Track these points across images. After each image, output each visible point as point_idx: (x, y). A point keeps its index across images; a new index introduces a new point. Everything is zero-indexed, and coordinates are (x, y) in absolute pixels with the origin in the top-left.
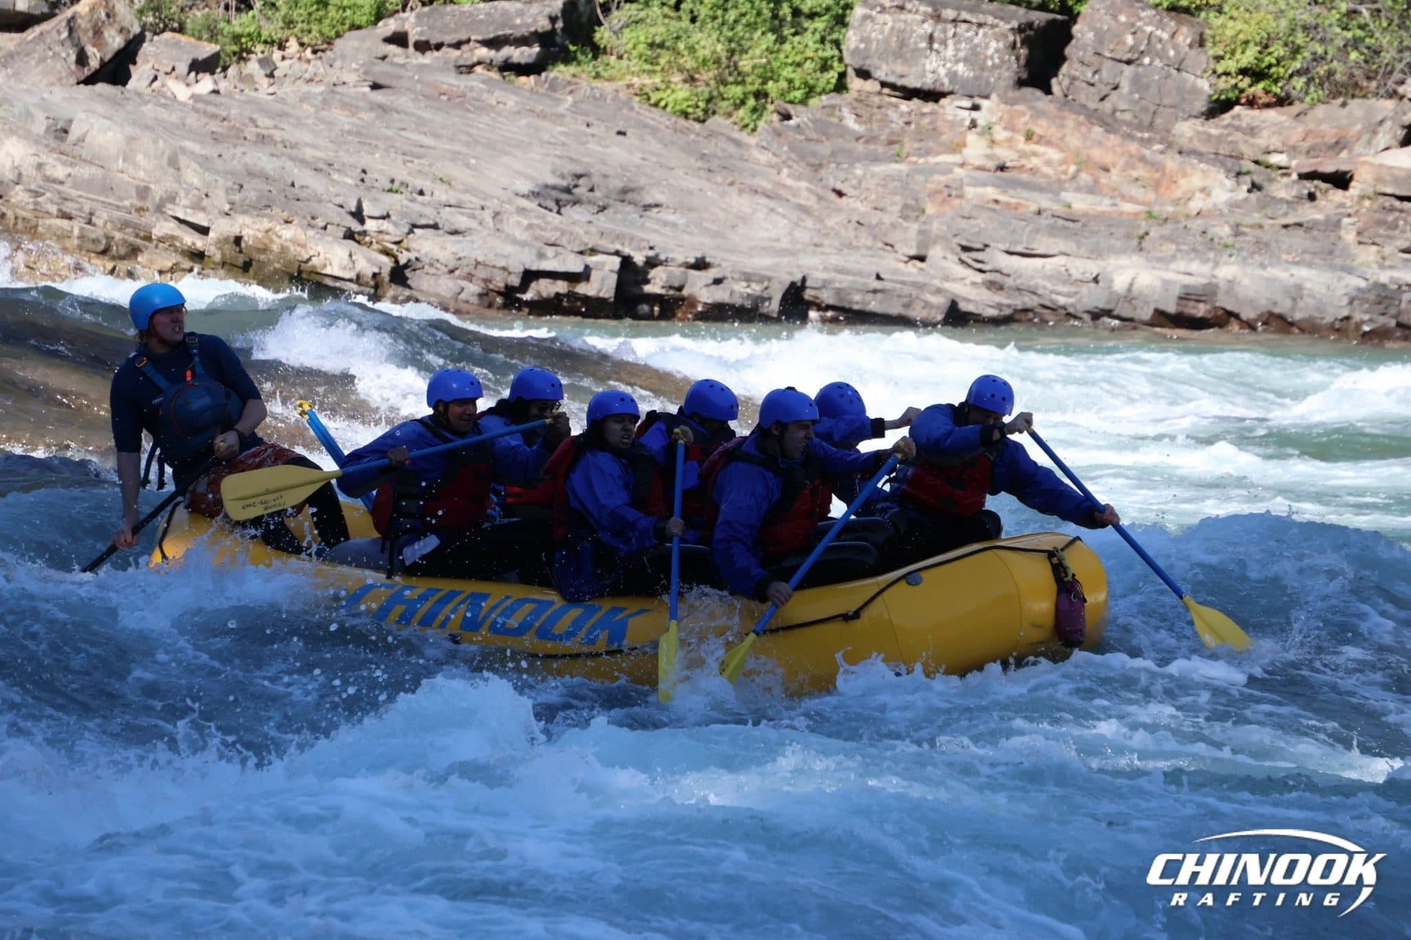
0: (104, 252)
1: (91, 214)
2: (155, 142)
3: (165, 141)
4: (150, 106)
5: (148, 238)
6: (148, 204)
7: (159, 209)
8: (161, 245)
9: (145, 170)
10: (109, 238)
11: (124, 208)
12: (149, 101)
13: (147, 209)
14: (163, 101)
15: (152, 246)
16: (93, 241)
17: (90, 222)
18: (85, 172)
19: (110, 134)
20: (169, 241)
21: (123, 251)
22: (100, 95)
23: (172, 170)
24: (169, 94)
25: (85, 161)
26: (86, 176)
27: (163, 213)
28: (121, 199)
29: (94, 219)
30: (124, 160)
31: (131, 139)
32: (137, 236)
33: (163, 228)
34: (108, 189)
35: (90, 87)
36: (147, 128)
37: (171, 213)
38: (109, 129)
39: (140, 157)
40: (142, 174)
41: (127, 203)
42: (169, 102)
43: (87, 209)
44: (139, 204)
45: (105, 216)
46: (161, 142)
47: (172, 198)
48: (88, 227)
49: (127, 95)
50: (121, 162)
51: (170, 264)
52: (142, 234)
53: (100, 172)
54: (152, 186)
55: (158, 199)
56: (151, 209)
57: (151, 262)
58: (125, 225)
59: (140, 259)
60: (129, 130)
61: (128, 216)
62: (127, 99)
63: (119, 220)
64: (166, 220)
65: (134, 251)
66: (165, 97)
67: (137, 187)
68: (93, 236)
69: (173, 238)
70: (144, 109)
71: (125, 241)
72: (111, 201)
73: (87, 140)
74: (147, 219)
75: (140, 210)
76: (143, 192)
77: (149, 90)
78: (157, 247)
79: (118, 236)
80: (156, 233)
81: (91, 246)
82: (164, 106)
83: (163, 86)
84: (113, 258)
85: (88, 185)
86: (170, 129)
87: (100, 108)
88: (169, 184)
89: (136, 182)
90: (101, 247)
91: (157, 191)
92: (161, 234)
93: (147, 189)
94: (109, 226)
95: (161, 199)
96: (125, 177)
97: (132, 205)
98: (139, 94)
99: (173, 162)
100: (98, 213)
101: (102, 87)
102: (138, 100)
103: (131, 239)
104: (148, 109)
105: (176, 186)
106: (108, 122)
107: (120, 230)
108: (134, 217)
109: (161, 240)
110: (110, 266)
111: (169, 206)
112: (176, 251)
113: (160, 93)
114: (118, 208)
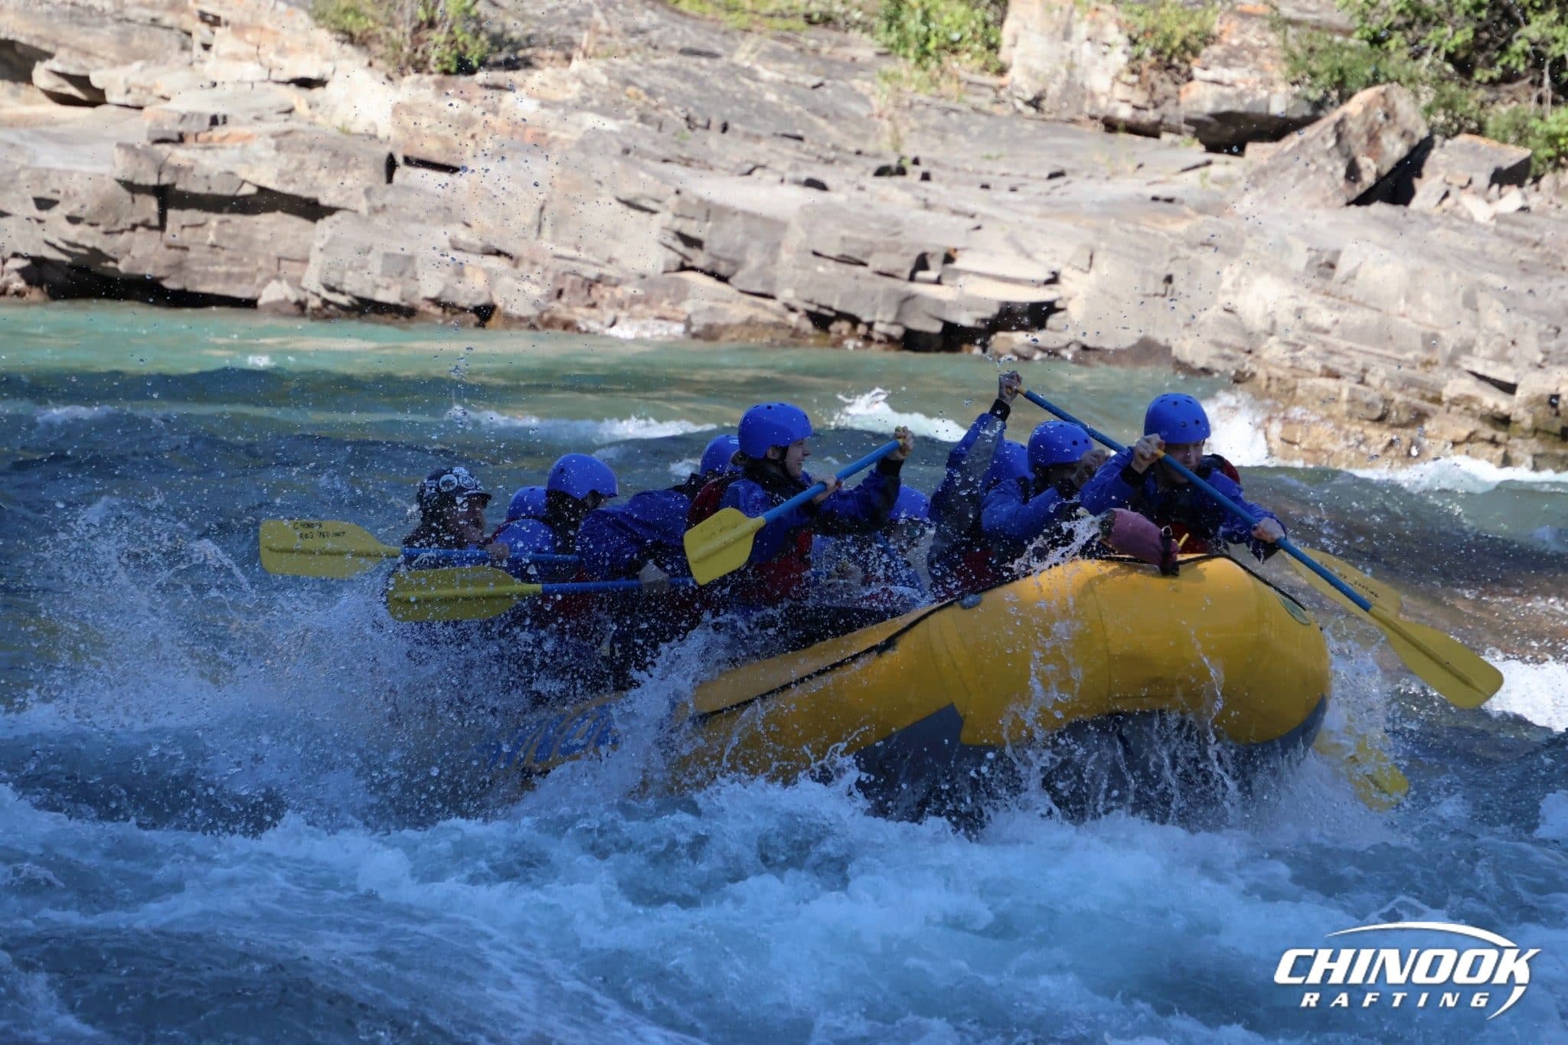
0: (1381, 419)
1: (1365, 371)
2: (1447, 275)
3: (1459, 274)
4: (1439, 231)
5: (1437, 400)
6: (1438, 356)
7: (1452, 362)
8: (1454, 409)
9: (1432, 312)
10: (1387, 401)
11: (1406, 361)
12: (1438, 225)
13: (1436, 363)
14: (1456, 223)
15: (1442, 409)
16: (1368, 405)
17: (1362, 381)
18: (1356, 317)
19: (1389, 267)
20: (1464, 402)
21: (1405, 417)
22: (1376, 218)
23: (1468, 312)
24: (1464, 215)
25: (1357, 303)
26: (1358, 322)
27: (1457, 367)
28: (1403, 351)
29: (1368, 378)
30: (1408, 299)
31: (1415, 274)
32: (1423, 397)
33: (1457, 386)
34: (1385, 337)
35: (1363, 208)
36: (1436, 258)
37: (1466, 367)
38: (1388, 261)
39: (1427, 297)
40: (1429, 318)
41: (1410, 356)
42: (1464, 225)
43: (1359, 365)
44: (1426, 356)
45: (1382, 373)
46: (1454, 277)
47: (1468, 348)
48: (1360, 387)
49: (1410, 217)
50: (1402, 301)
51: (1465, 433)
52: (1430, 395)
53: (1373, 317)
54: (1443, 333)
55: (1449, 349)
56: (1442, 362)
57: (1442, 430)
58: (1409, 383)
59: (1427, 427)
60: (1414, 262)
61: (1411, 373)
62: (1411, 222)
63: (1400, 377)
64: (1460, 376)
65: (1420, 417)
66: (1458, 217)
67: (1423, 335)
68: (1368, 399)
69: (1469, 399)
70: (1433, 234)
71: (1408, 405)
72: (1390, 352)
73: (1360, 276)
74: (1437, 375)
75: (1427, 364)
76: (1431, 341)
77: (1439, 210)
78: (1448, 411)
79: (1398, 398)
80: (1448, 393)
81: (1365, 412)
82: (1458, 229)
83: (1457, 203)
84: (1393, 426)
85: (1360, 334)
86: (1468, 259)
87: (1376, 235)
88: (1466, 331)
89: (1422, 329)
90: (1377, 414)
91: (1450, 339)
92: (1453, 395)
93: (1435, 336)
94: (1387, 385)
95: (1454, 349)
96: (1407, 322)
97: (1416, 358)
98: (1426, 216)
99: (1470, 302)
100: (1372, 370)
101: (1379, 208)
102: (1425, 223)
103: (1416, 402)
104: (1440, 236)
105: (1473, 332)
106: (1386, 253)
107: (1401, 390)
108: (1418, 373)
109: (1454, 402)
110: (1388, 436)
111: (1464, 358)
112: (1473, 416)
113: (1452, 214)
114: (1400, 364)
